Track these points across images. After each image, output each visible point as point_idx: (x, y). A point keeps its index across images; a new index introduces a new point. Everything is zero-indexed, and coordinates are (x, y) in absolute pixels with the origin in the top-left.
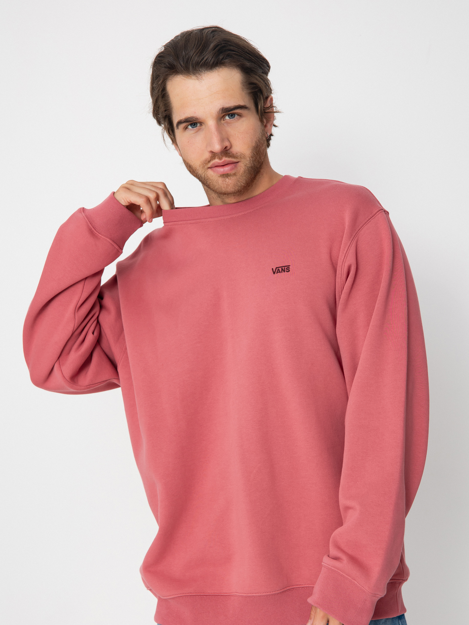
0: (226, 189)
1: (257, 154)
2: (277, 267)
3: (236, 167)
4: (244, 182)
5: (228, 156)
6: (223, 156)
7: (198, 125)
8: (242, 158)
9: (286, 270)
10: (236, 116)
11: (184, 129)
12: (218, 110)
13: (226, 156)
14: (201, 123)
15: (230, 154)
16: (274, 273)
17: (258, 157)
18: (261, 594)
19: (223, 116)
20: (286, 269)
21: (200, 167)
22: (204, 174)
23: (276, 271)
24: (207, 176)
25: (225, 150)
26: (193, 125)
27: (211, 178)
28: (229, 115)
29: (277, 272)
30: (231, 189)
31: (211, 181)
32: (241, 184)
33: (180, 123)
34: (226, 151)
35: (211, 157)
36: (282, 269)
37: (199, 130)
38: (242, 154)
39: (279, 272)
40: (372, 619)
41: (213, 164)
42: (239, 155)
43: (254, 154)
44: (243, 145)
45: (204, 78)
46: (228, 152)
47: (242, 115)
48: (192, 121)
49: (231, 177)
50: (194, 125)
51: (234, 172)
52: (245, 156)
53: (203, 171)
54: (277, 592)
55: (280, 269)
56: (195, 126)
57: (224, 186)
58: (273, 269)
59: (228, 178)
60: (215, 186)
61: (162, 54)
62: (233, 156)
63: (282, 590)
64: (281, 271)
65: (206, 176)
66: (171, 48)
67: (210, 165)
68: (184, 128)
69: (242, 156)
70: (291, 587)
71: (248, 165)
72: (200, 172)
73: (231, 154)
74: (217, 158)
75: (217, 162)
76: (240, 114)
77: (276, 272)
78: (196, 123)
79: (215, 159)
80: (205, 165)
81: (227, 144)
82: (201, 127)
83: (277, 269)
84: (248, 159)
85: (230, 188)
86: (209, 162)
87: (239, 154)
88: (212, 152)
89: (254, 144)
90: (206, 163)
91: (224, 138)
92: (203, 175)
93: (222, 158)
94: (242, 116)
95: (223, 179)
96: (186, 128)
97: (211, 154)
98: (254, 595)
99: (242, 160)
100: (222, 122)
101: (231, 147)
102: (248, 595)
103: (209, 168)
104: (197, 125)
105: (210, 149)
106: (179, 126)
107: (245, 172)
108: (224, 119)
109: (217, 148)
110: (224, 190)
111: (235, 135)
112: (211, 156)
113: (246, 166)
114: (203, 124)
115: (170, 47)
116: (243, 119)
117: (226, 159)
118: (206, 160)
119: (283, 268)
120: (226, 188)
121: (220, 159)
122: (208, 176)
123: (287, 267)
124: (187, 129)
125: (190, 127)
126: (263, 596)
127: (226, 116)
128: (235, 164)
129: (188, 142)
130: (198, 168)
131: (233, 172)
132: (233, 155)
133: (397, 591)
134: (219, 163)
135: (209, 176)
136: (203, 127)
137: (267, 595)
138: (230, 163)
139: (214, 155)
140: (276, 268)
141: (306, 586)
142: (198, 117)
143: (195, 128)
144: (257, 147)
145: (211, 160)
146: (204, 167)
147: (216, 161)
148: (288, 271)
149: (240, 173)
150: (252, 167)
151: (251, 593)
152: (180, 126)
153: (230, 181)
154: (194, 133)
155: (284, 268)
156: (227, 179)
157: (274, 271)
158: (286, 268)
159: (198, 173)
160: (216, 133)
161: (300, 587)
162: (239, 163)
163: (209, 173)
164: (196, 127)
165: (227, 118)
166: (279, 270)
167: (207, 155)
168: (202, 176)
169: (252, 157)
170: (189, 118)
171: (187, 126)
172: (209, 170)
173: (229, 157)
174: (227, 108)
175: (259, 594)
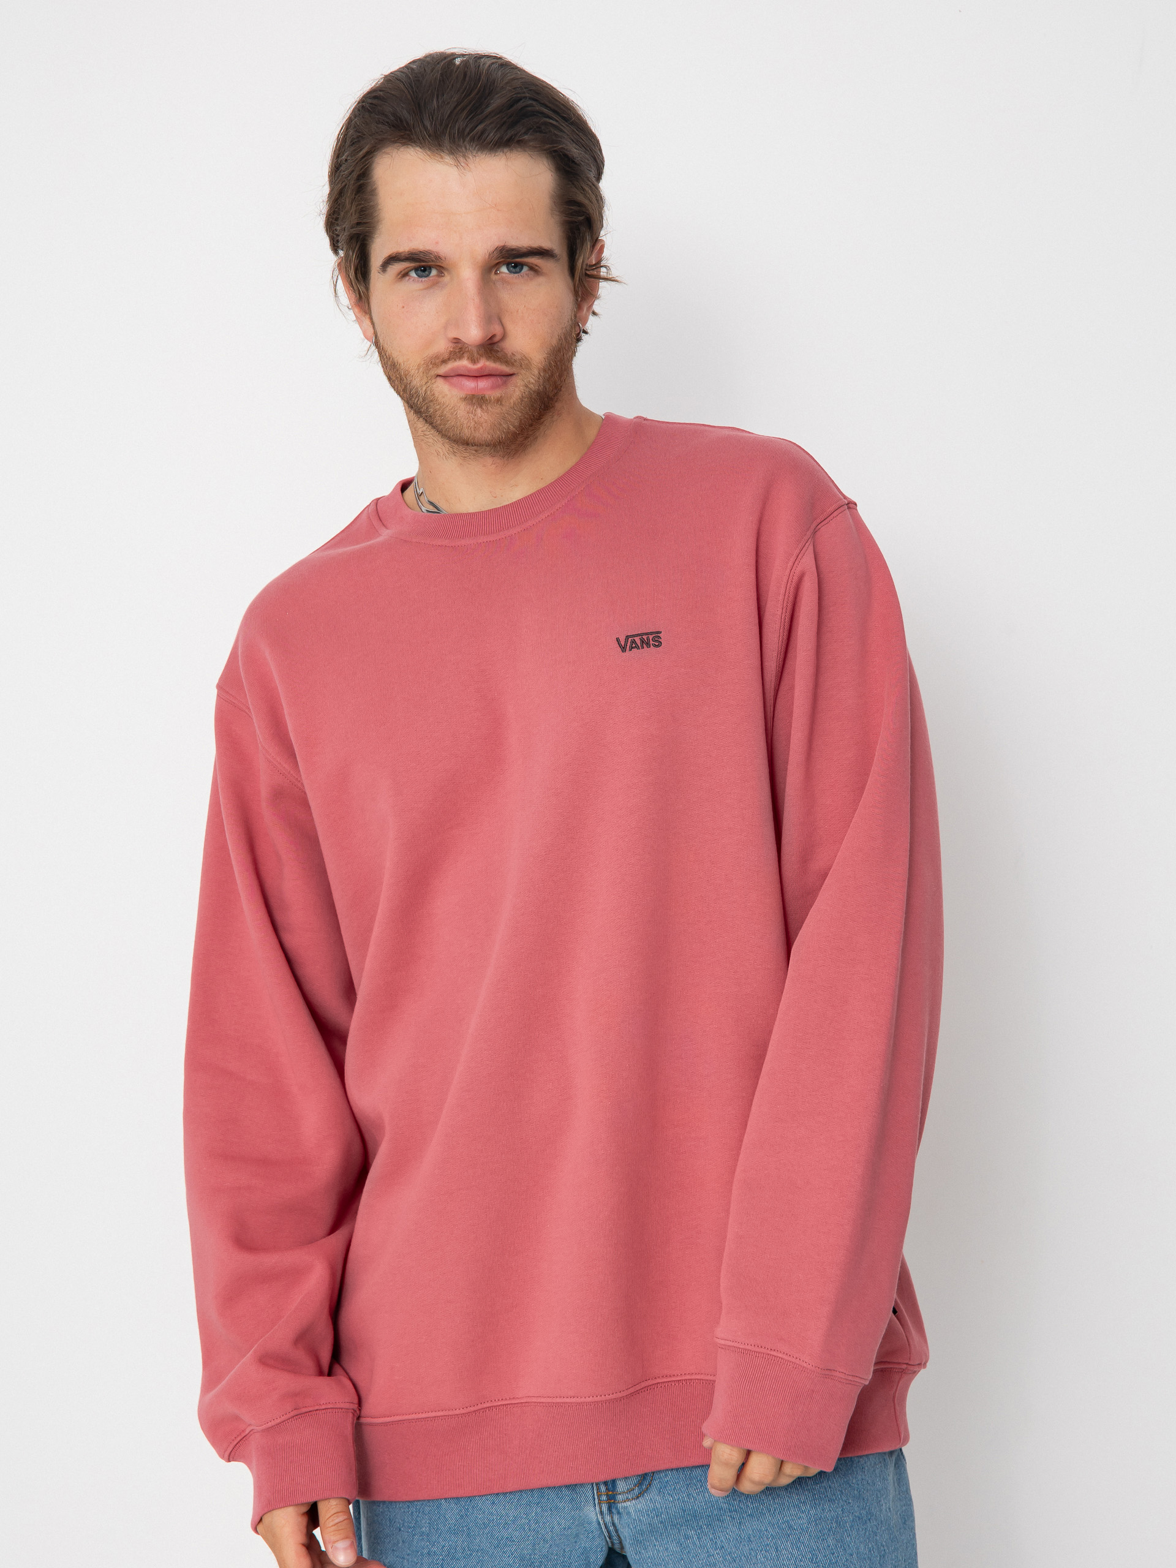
0: (473, 431)
1: (556, 366)
2: (629, 634)
3: (505, 383)
4: (517, 424)
5: (494, 356)
6: (481, 356)
7: (434, 272)
8: (523, 367)
9: (651, 642)
10: (525, 269)
11: (399, 277)
12: (492, 249)
13: (489, 358)
14: (441, 269)
15: (499, 353)
16: (624, 649)
17: (557, 374)
18: (583, 1400)
19: (498, 264)
20: (650, 640)
21: (418, 369)
22: (424, 389)
23: (629, 644)
24: (431, 392)
25: (490, 342)
26: (421, 270)
27: (441, 400)
28: (508, 265)
29: (631, 648)
30: (483, 434)
31: (438, 407)
32: (509, 428)
33: (392, 259)
34: (491, 346)
35: (451, 352)
36: (642, 641)
37: (435, 284)
38: (526, 358)
39: (634, 646)
40: (841, 1454)
41: (452, 369)
42: (519, 360)
43: (550, 363)
44: (530, 339)
45: (472, 166)
46: (495, 348)
47: (540, 270)
48: (423, 261)
49: (490, 408)
50: (424, 271)
51: (499, 395)
52: (530, 363)
53: (423, 382)
54: (620, 1395)
55: (637, 639)
56: (427, 273)
57: (469, 424)
58: (618, 640)
59: (481, 407)
60: (448, 421)
61: (381, 93)
62: (505, 359)
63: (632, 1390)
64: (639, 645)
65: (429, 393)
66: (404, 84)
67: (444, 369)
68: (399, 274)
69: (524, 363)
70: (650, 1382)
71: (532, 386)
72: (417, 381)
73: (499, 355)
74: (466, 358)
75: (466, 367)
76: (537, 268)
77: (628, 647)
78: (430, 268)
79: (461, 358)
80: (431, 366)
81: (497, 329)
82: (441, 279)
83: (630, 639)
84: (536, 372)
85: (481, 430)
86: (444, 362)
87: (518, 357)
88: (457, 341)
89: (554, 342)
90: (435, 364)
91: (493, 314)
92: (422, 389)
93: (480, 359)
94: (539, 272)
95: (468, 407)
96: (404, 275)
97: (451, 345)
98: (568, 1400)
99: (523, 372)
100: (493, 277)
101: (504, 337)
102: (555, 1400)
103: (440, 376)
104: (430, 273)
105: (453, 334)
106: (390, 266)
107: (522, 401)
108: (496, 271)
109: (473, 333)
110: (466, 433)
111: (517, 311)
112: (452, 350)
113: (526, 386)
114: (446, 273)
115: (402, 82)
116: (541, 279)
117: (485, 363)
118: (437, 357)
119: (645, 637)
120: (472, 429)
121: (474, 361)
122: (434, 395)
123: (653, 635)
124: (407, 278)
125: (413, 274)
126: (587, 1403)
127: (503, 265)
128: (504, 378)
129: (403, 307)
130: (412, 372)
131: (497, 394)
132: (505, 355)
133: (896, 1390)
134: (469, 370)
135: (437, 394)
136: (447, 278)
137: (597, 1402)
138: (493, 373)
139: (459, 348)
140: (627, 636)
141: (684, 1378)
142: (442, 254)
143: (424, 279)
144: (559, 351)
145: (449, 359)
146: (427, 370)
147: (464, 363)
148: (657, 644)
149: (512, 401)
150: (538, 393)
151: (560, 1397)
152: (393, 267)
153: (485, 416)
154: (422, 290)
155: (648, 639)
156: (479, 411)
157: (623, 643)
158: (651, 637)
159: (412, 384)
160: (477, 300)
161: (671, 1381)
162: (514, 378)
163: (438, 387)
164: (427, 276)
165: (504, 269)
166: (634, 642)
167: (442, 346)
168: (420, 392)
169: (545, 371)
170: (420, 252)
171: (409, 269)
172: (440, 381)
173: (495, 361)
174: (513, 250)
175: (579, 1400)
